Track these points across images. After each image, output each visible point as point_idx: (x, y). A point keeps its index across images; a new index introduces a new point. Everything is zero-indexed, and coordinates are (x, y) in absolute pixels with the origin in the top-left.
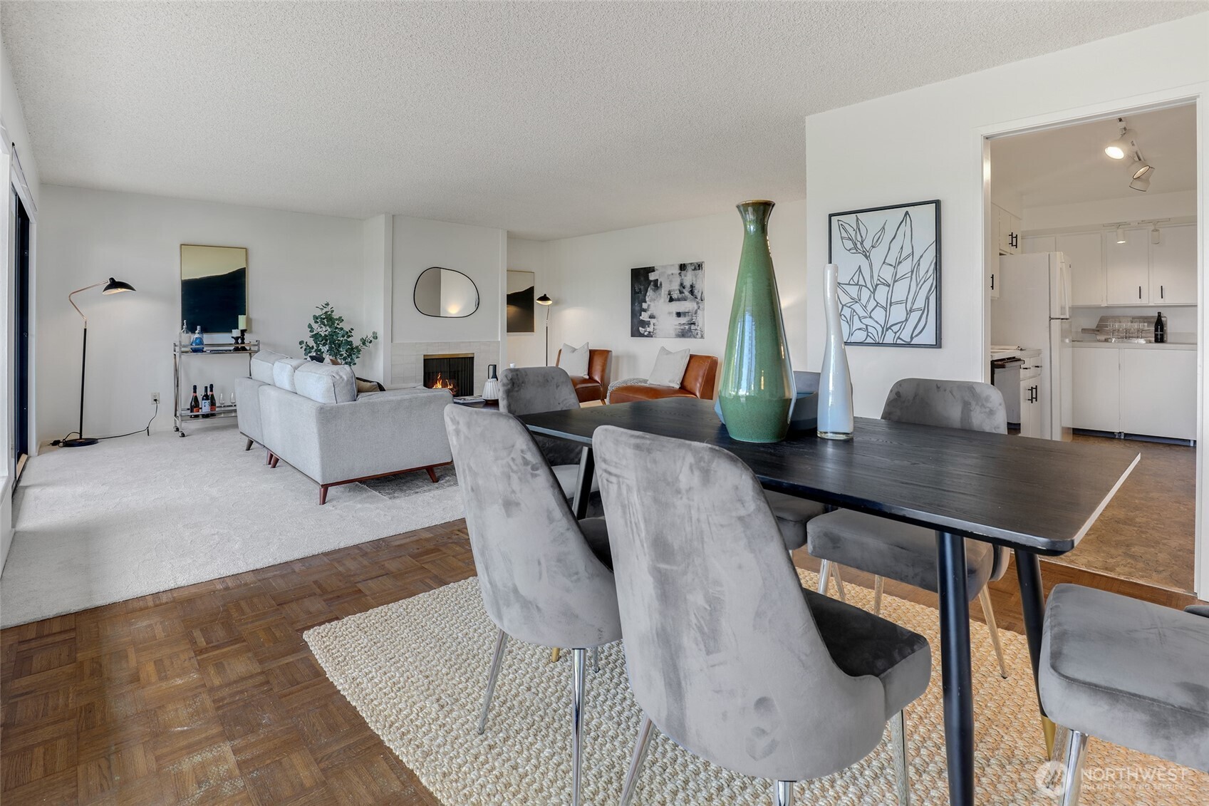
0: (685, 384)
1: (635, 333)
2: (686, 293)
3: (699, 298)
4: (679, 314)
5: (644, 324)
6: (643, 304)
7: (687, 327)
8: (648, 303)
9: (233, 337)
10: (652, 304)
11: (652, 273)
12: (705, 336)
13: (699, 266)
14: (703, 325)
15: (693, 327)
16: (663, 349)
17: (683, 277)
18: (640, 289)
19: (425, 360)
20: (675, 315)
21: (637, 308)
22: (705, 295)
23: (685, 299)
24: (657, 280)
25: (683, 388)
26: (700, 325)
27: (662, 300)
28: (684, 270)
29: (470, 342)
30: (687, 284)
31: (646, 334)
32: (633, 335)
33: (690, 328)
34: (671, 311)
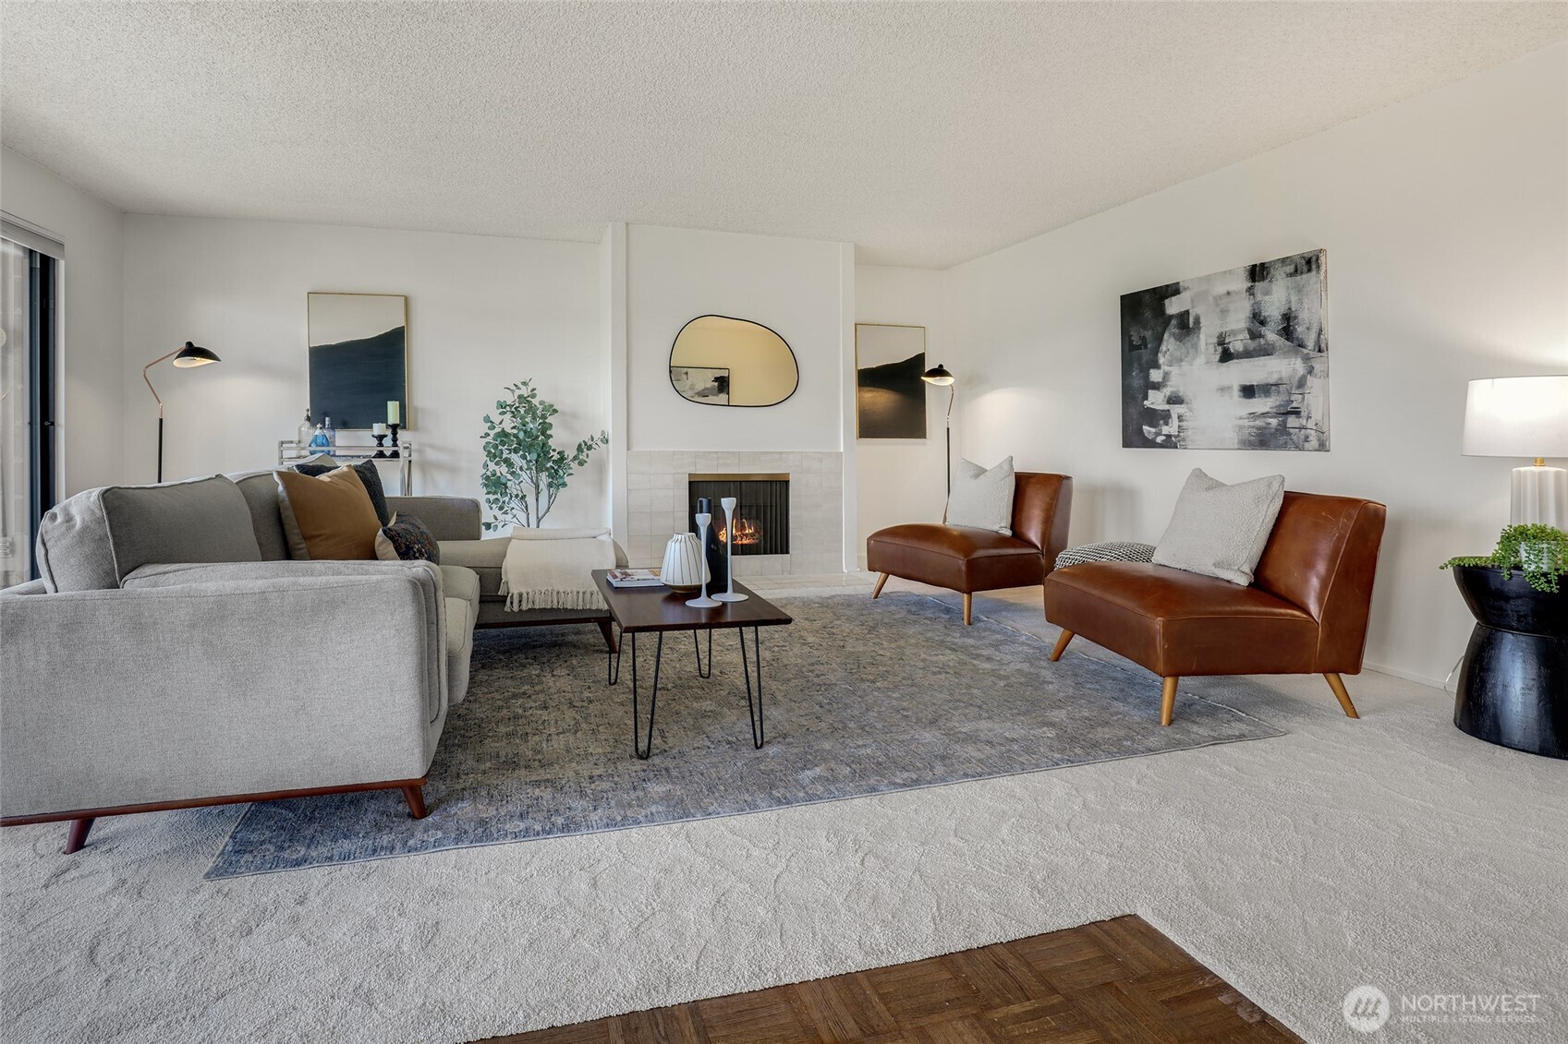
0: (1270, 573)
1: (1133, 438)
2: (1271, 336)
3: (1311, 344)
4: (1248, 391)
5: (1156, 417)
6: (1152, 371)
7: (1274, 422)
8: (1165, 368)
9: (373, 436)
10: (1174, 370)
11: (1174, 298)
12: (1333, 443)
13: (1310, 263)
14: (1327, 414)
15: (1292, 421)
16: (1199, 474)
17: (1259, 297)
18: (1144, 339)
19: (691, 483)
20: (1236, 392)
21: (1137, 382)
22: (1331, 335)
23: (1266, 351)
24: (1187, 312)
25: (1262, 583)
26: (1317, 416)
27: (1201, 360)
28: (1263, 278)
29: (781, 453)
30: (1273, 310)
31: (1160, 439)
32: (1127, 443)
33: (1283, 425)
34: (1226, 383)
